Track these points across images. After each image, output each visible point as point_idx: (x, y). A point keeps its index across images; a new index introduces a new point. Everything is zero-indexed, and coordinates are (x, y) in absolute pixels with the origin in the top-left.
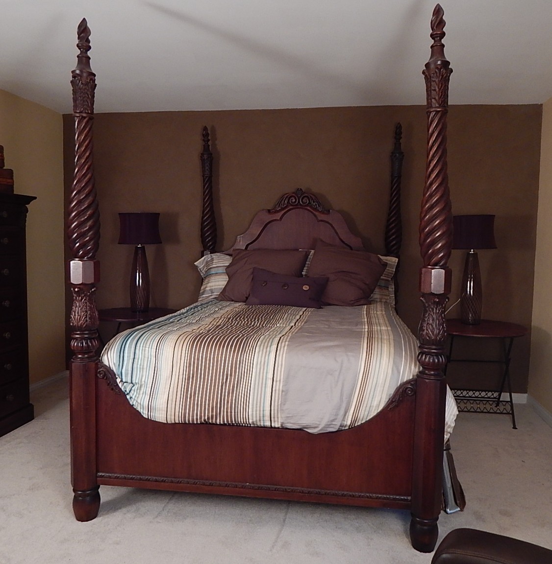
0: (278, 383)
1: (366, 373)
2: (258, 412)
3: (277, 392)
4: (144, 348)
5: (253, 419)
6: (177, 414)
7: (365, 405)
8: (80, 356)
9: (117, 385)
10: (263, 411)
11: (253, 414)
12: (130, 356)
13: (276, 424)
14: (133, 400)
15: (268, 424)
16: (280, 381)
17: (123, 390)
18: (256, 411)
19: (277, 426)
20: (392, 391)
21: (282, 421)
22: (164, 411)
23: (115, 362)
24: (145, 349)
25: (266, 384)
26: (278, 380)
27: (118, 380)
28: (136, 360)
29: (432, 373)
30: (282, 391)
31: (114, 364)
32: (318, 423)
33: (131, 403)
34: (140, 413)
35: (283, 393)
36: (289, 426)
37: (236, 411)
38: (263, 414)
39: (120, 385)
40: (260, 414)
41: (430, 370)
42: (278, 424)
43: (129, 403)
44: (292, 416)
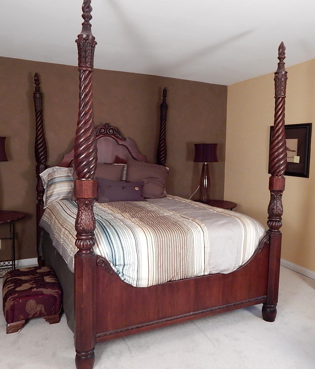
0: (207, 248)
1: (246, 236)
2: (199, 268)
3: (207, 254)
4: (126, 239)
5: (196, 273)
6: (154, 279)
7: (247, 253)
8: (84, 252)
9: (112, 268)
10: (202, 266)
11: (196, 270)
12: (119, 247)
13: (206, 273)
14: (125, 276)
15: (203, 274)
16: (208, 247)
17: (115, 271)
18: (198, 267)
19: (207, 274)
20: (257, 243)
21: (210, 270)
22: (147, 279)
23: (108, 252)
24: (128, 240)
25: (201, 250)
26: (207, 247)
27: (112, 265)
28: (124, 249)
29: (276, 231)
30: (210, 253)
31: (107, 254)
32: (229, 267)
33: (123, 279)
34: (131, 285)
35: (210, 254)
36: (213, 272)
37: (188, 270)
38: (201, 269)
39: (113, 268)
40: (200, 269)
41: (275, 229)
42: (207, 273)
43: (121, 279)
44: (215, 267)
